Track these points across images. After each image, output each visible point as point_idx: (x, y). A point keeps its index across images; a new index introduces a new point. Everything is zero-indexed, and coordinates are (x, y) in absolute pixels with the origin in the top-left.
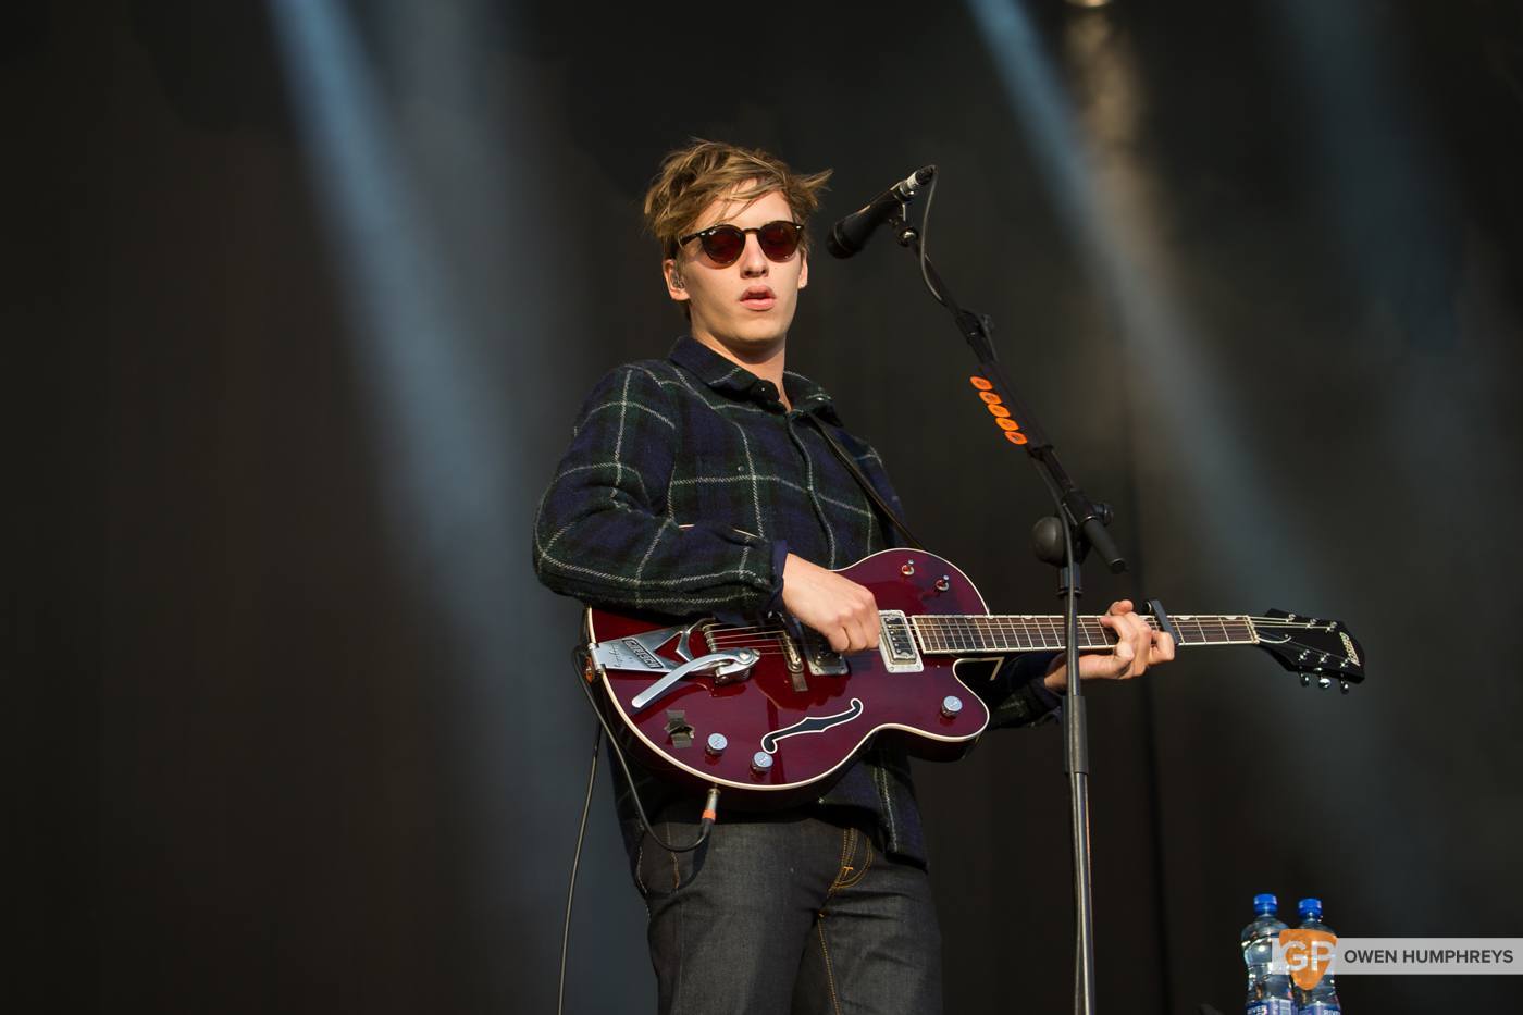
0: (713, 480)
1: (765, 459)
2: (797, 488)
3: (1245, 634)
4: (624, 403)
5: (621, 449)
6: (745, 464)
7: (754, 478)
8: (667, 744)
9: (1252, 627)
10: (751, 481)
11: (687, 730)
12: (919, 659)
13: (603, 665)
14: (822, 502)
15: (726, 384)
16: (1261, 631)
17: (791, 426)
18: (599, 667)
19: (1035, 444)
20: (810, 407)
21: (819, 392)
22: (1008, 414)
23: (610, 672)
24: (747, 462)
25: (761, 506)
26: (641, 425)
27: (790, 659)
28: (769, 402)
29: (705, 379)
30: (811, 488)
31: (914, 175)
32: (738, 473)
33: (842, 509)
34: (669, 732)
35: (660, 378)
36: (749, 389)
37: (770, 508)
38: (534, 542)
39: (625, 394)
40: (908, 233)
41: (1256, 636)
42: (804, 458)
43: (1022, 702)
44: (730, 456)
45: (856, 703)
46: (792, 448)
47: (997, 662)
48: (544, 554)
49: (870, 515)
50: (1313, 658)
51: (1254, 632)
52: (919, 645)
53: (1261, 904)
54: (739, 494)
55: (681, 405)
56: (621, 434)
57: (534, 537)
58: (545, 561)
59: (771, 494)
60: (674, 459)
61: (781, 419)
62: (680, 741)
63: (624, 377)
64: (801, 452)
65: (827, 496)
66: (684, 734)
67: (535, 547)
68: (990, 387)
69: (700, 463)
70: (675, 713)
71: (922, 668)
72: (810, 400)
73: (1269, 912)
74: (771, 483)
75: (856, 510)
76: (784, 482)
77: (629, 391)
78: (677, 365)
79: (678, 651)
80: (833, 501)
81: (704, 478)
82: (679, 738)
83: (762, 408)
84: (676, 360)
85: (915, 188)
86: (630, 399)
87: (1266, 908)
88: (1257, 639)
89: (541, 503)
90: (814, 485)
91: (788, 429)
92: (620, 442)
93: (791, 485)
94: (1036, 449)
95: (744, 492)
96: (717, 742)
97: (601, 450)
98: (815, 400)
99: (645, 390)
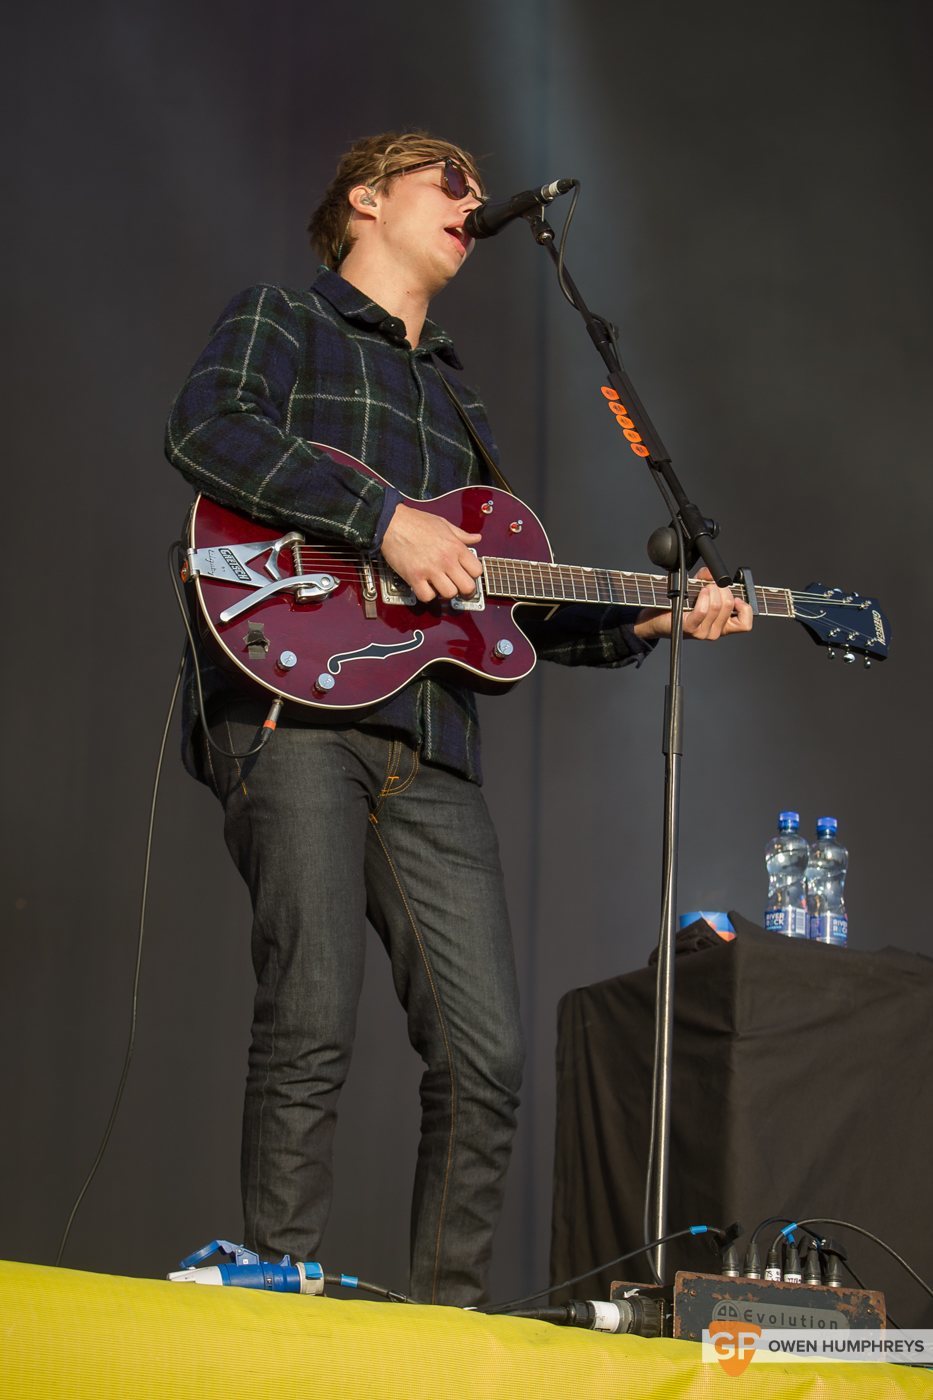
0: (330, 397)
1: (381, 387)
2: (407, 418)
3: (783, 607)
4: (257, 318)
5: (250, 356)
6: (362, 387)
7: (368, 401)
8: (243, 653)
9: (791, 602)
10: (365, 404)
11: (263, 644)
12: (482, 599)
13: (198, 571)
14: (428, 434)
15: (358, 315)
16: (798, 605)
17: (414, 363)
18: (194, 573)
19: (656, 458)
20: (432, 347)
21: (442, 335)
22: (632, 426)
23: (202, 578)
24: (364, 386)
25: (369, 427)
26: (271, 339)
27: (366, 587)
28: (396, 338)
29: (341, 311)
30: (420, 420)
31: (556, 183)
32: (354, 395)
33: (447, 442)
34: (247, 643)
35: (291, 300)
36: (379, 323)
37: (377, 431)
38: (167, 438)
39: (259, 309)
40: (546, 234)
41: (793, 612)
42: (419, 392)
43: (611, 644)
44: (349, 379)
45: (418, 634)
46: (410, 381)
47: (552, 608)
48: (176, 451)
49: (471, 454)
50: (844, 634)
51: (792, 607)
52: (484, 587)
53: (785, 821)
54: (352, 414)
55: (309, 326)
56: (252, 344)
57: (167, 433)
58: (177, 457)
59: (381, 419)
60: (296, 373)
61: (406, 354)
62: (256, 653)
63: (260, 295)
64: (418, 388)
65: (434, 429)
66: (260, 647)
67: (167, 442)
68: (617, 398)
69: (320, 381)
70: (255, 625)
71: (483, 608)
72: (434, 341)
73: (792, 828)
74: (383, 408)
75: (460, 446)
76: (395, 410)
77: (263, 307)
78: (318, 293)
79: (267, 566)
80: (439, 435)
81: (322, 394)
82: (254, 650)
83: (388, 342)
84: (318, 289)
85: (556, 195)
86: (263, 314)
87: (790, 825)
88: (793, 613)
89: (174, 402)
90: (423, 418)
91: (411, 365)
92: (249, 352)
93: (401, 414)
94: (656, 462)
95: (357, 412)
96: (288, 659)
97: (232, 357)
98: (438, 341)
99: (277, 308)
